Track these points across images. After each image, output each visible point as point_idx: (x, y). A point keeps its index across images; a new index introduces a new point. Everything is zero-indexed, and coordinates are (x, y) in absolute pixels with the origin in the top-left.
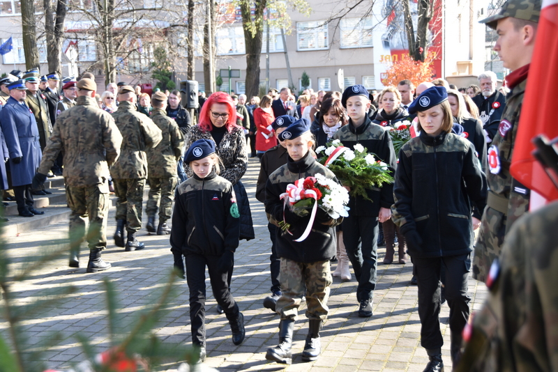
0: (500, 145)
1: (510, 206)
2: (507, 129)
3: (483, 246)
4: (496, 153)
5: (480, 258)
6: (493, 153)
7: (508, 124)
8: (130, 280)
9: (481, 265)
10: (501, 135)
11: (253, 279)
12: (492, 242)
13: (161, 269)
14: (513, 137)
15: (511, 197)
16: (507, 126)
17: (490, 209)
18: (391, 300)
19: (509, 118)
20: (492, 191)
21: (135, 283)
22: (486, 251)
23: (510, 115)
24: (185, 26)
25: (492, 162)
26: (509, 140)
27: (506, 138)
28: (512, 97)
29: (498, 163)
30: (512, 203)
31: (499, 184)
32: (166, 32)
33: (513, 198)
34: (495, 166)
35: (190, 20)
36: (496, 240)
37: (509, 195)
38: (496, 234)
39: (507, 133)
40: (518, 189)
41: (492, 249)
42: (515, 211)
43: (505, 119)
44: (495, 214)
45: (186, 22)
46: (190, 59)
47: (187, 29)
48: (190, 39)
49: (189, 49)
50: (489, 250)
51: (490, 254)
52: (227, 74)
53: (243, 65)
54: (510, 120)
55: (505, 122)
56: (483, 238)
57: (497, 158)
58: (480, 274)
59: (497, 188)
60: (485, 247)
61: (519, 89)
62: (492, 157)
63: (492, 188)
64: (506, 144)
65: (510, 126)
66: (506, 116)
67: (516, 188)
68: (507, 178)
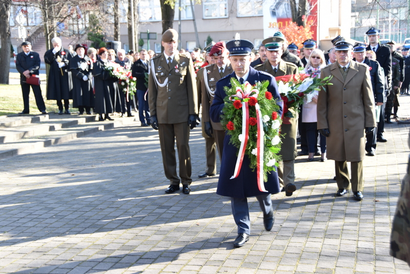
8: (52, 217)
9: (401, 242)
11: (161, 216)
13: (80, 206)
18: (283, 238)
21: (56, 220)
32: (96, 1)
46: (116, 24)
48: (116, 7)
49: (116, 15)
52: (146, 36)
53: (159, 29)
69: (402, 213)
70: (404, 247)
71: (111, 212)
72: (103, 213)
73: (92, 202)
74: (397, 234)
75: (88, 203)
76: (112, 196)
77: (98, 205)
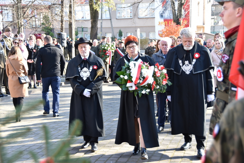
0: (223, 67)
1: (229, 97)
2: (226, 59)
3: (214, 118)
4: (221, 71)
5: (213, 123)
7: (227, 56)
9: (213, 128)
10: (223, 62)
12: (220, 115)
14: (230, 63)
15: (230, 93)
16: (226, 57)
17: (218, 99)
19: (227, 53)
20: (219, 90)
21: (34, 135)
22: (217, 120)
23: (227, 52)
24: (60, 5)
25: (219, 75)
26: (228, 64)
29: (222, 75)
30: (230, 96)
31: (222, 86)
32: (49, 7)
33: (231, 93)
34: (220, 77)
35: (62, 2)
37: (228, 92)
38: (221, 111)
39: (227, 61)
41: (220, 119)
42: (232, 100)
44: (221, 102)
45: (60, 3)
46: (62, 21)
47: (60, 6)
48: (62, 11)
49: (62, 16)
52: (81, 30)
53: (89, 25)
54: (228, 54)
56: (215, 114)
57: (222, 73)
59: (221, 88)
60: (216, 118)
61: (231, 39)
62: (219, 73)
63: (219, 88)
64: (227, 66)
65: (228, 58)
66: (226, 53)
67: (232, 88)
68: (227, 83)
71: (66, 132)
72: (61, 132)
73: (54, 126)
75: (52, 127)
76: (65, 123)
77: (57, 128)
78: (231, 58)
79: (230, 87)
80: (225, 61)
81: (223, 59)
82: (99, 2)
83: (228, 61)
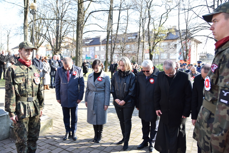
0: (211, 76)
1: (217, 109)
2: (215, 68)
4: (209, 80)
5: (197, 130)
6: (207, 80)
7: (216, 66)
9: (197, 133)
10: (212, 71)
12: (204, 125)
15: (217, 104)
16: (215, 67)
17: (204, 108)
20: (205, 99)
22: (200, 128)
25: (207, 85)
26: (216, 74)
27: (215, 72)
28: (218, 53)
29: (210, 85)
30: (218, 107)
34: (207, 87)
35: (138, 51)
36: (206, 124)
38: (206, 121)
39: (215, 70)
40: (222, 100)
41: (204, 128)
42: (220, 112)
43: (214, 64)
44: (207, 111)
45: (137, 51)
46: (138, 58)
49: (138, 56)
50: (202, 128)
51: (202, 130)
55: (214, 65)
57: (209, 83)
58: (196, 137)
59: (208, 98)
60: (200, 125)
61: (222, 49)
62: (207, 82)
63: (206, 98)
64: (215, 76)
65: (217, 67)
66: (215, 63)
67: (221, 99)
68: (215, 94)
69: (199, 121)
70: (198, 135)
74: (196, 129)
78: (221, 67)
79: (219, 97)
80: (214, 71)
81: (212, 69)
82: (153, 52)
83: (217, 71)
